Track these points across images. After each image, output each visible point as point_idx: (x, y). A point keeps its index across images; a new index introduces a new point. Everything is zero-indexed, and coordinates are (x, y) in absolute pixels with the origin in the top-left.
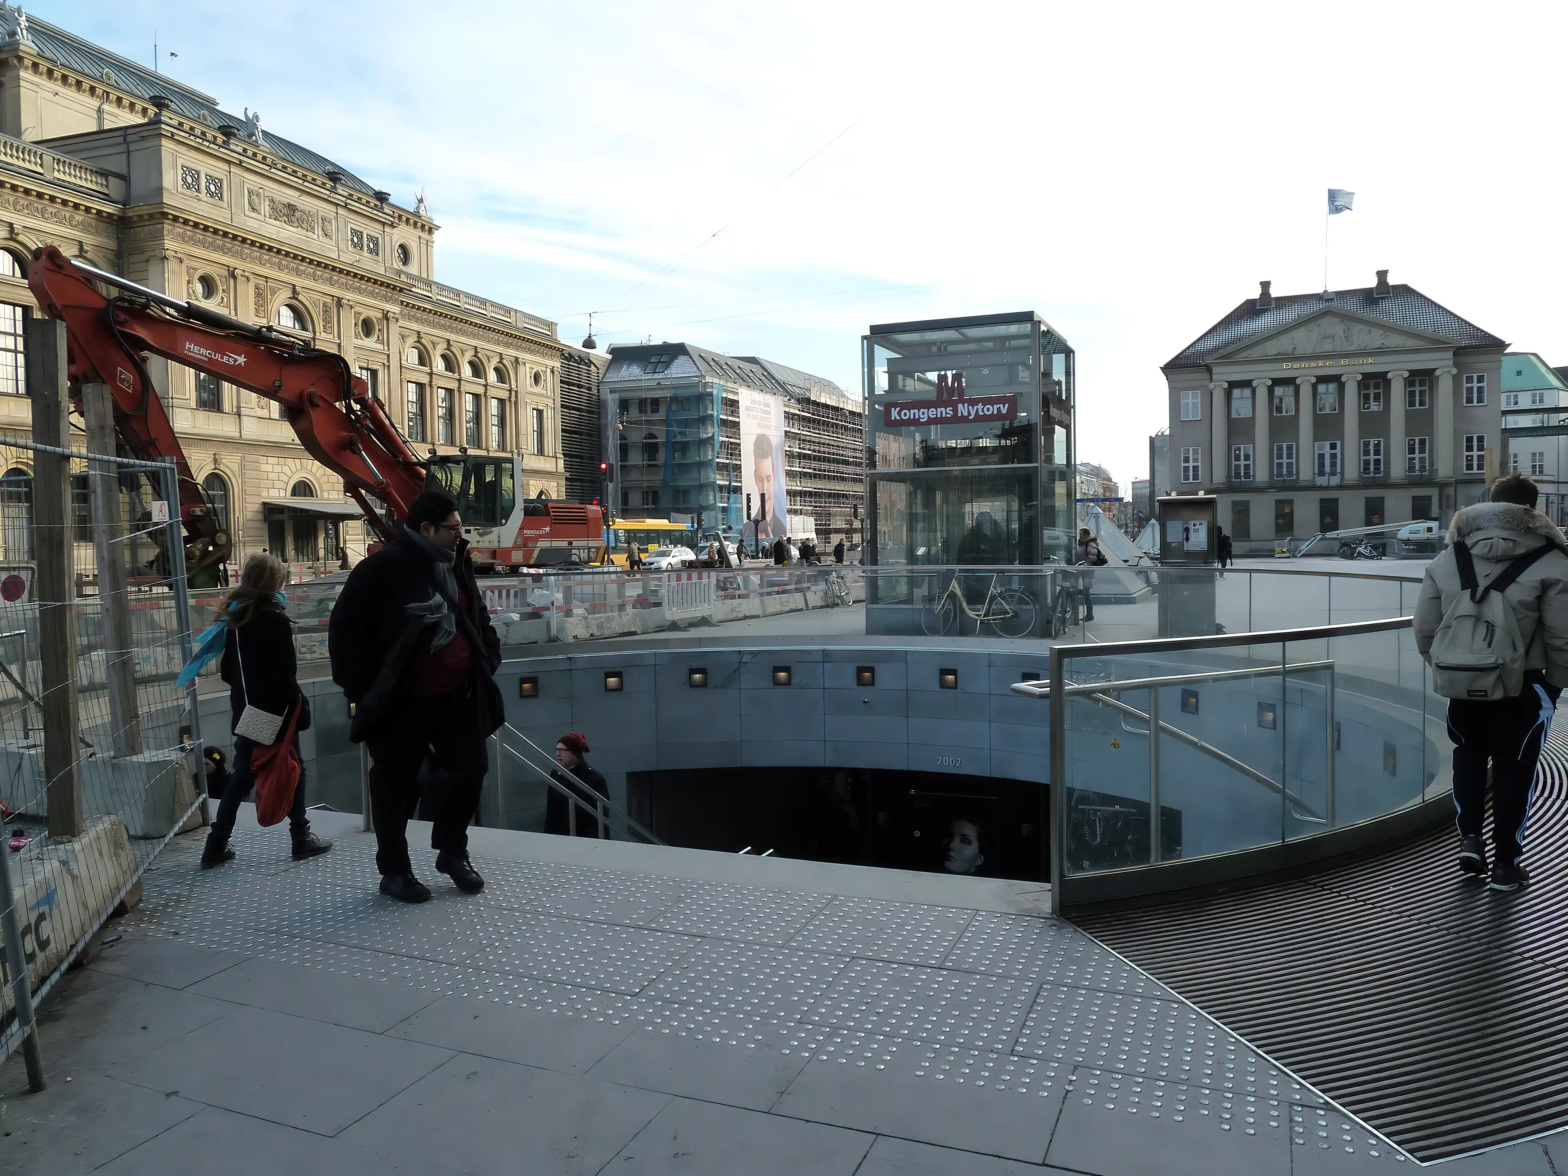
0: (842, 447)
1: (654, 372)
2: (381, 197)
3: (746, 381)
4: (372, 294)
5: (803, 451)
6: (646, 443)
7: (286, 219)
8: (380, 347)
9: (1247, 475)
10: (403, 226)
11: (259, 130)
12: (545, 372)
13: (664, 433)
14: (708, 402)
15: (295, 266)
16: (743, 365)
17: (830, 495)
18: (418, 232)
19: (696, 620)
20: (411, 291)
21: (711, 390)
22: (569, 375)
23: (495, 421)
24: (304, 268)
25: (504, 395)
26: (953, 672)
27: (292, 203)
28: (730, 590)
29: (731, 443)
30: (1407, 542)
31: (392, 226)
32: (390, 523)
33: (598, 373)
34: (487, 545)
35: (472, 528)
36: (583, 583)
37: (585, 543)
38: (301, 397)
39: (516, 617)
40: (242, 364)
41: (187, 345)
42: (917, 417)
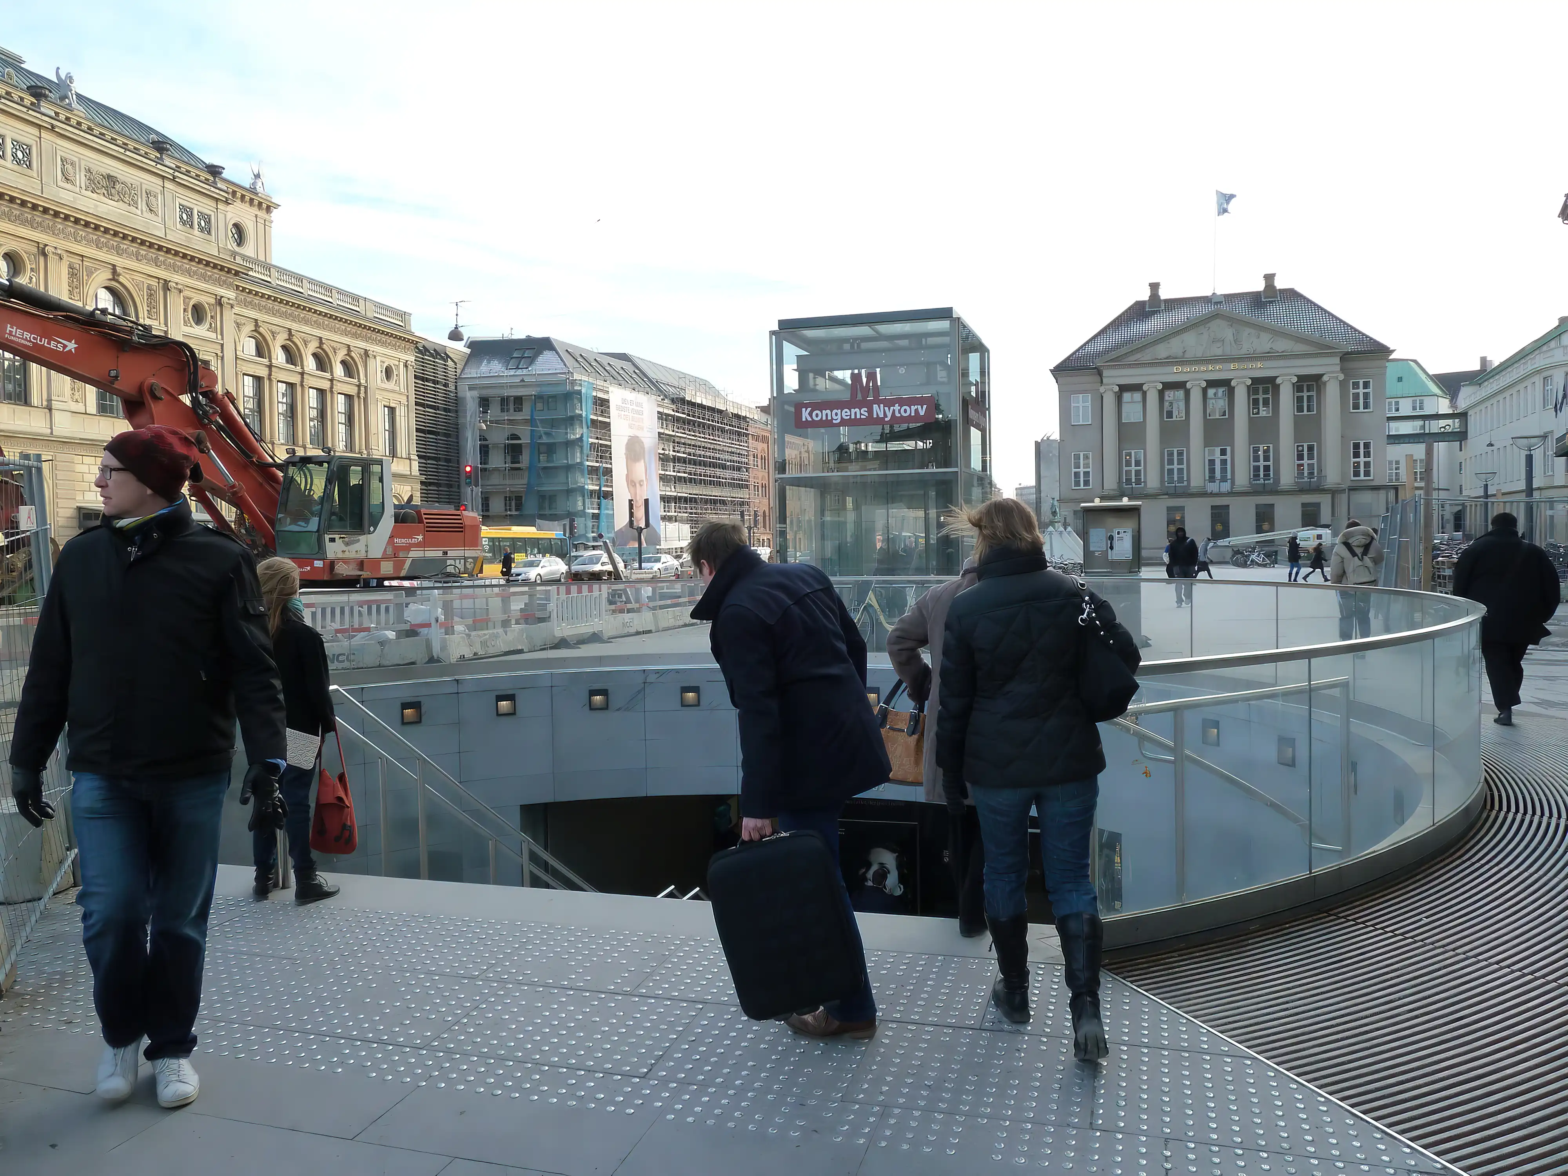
0: (719, 450)
1: (517, 368)
2: (214, 171)
3: (619, 379)
4: (204, 278)
5: (678, 454)
6: (508, 444)
7: (105, 192)
8: (213, 335)
9: (1138, 482)
10: (238, 203)
11: (73, 92)
12: (398, 366)
13: (529, 433)
14: (576, 401)
15: (115, 244)
16: (614, 361)
17: (706, 501)
18: (254, 210)
19: (586, 637)
20: (247, 275)
21: (579, 388)
22: (423, 370)
23: (342, 418)
24: (125, 247)
25: (352, 391)
26: (876, 690)
27: (112, 174)
28: (619, 604)
29: (602, 445)
31: (227, 202)
32: (243, 531)
33: (456, 368)
34: (353, 555)
35: (337, 537)
36: (463, 597)
37: (461, 553)
38: (140, 389)
39: (392, 635)
40: (73, 350)
41: (9, 329)
42: (830, 418)
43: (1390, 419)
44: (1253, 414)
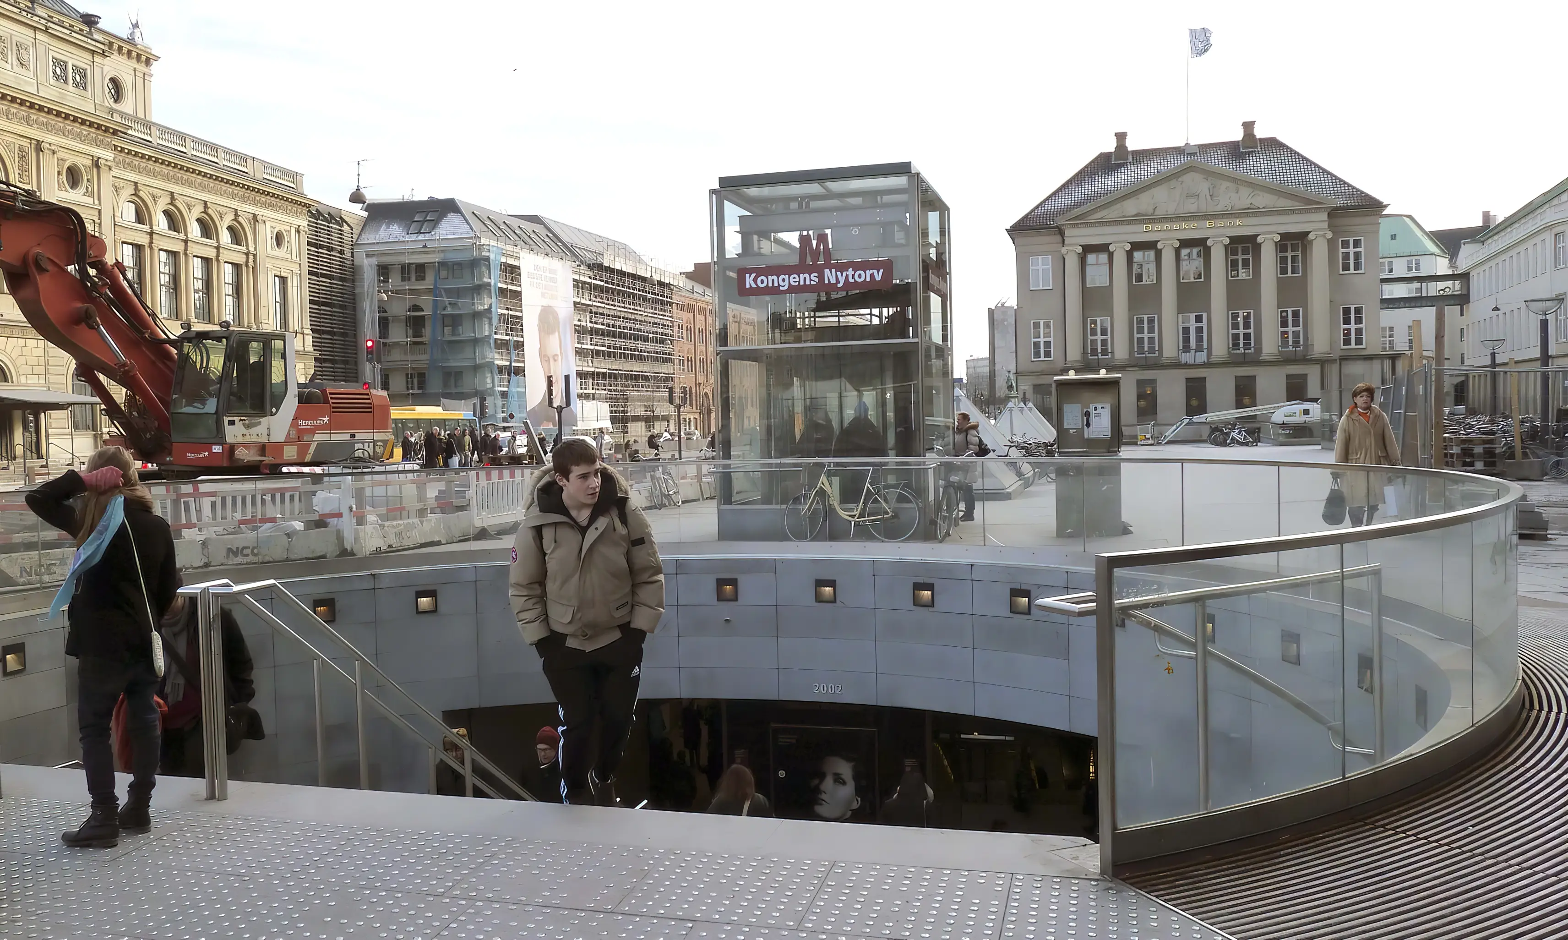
0: (640, 321)
1: (419, 233)
2: (90, 20)
3: (530, 243)
4: (80, 138)
5: (596, 326)
6: (410, 317)
8: (90, 201)
9: (1105, 352)
10: (115, 56)
12: (290, 232)
13: (431, 303)
14: (484, 269)
16: (525, 224)
17: (627, 377)
18: (133, 63)
19: (505, 526)
20: (126, 134)
21: (488, 254)
22: (317, 236)
23: (229, 290)
25: (240, 259)
26: (832, 583)
29: (512, 316)
30: (1283, 426)
31: (103, 55)
32: (135, 413)
33: (352, 234)
34: (254, 439)
35: (236, 419)
36: (374, 484)
37: (370, 436)
38: (24, 260)
39: (299, 526)
42: (776, 284)
43: (1384, 281)
44: (1232, 277)
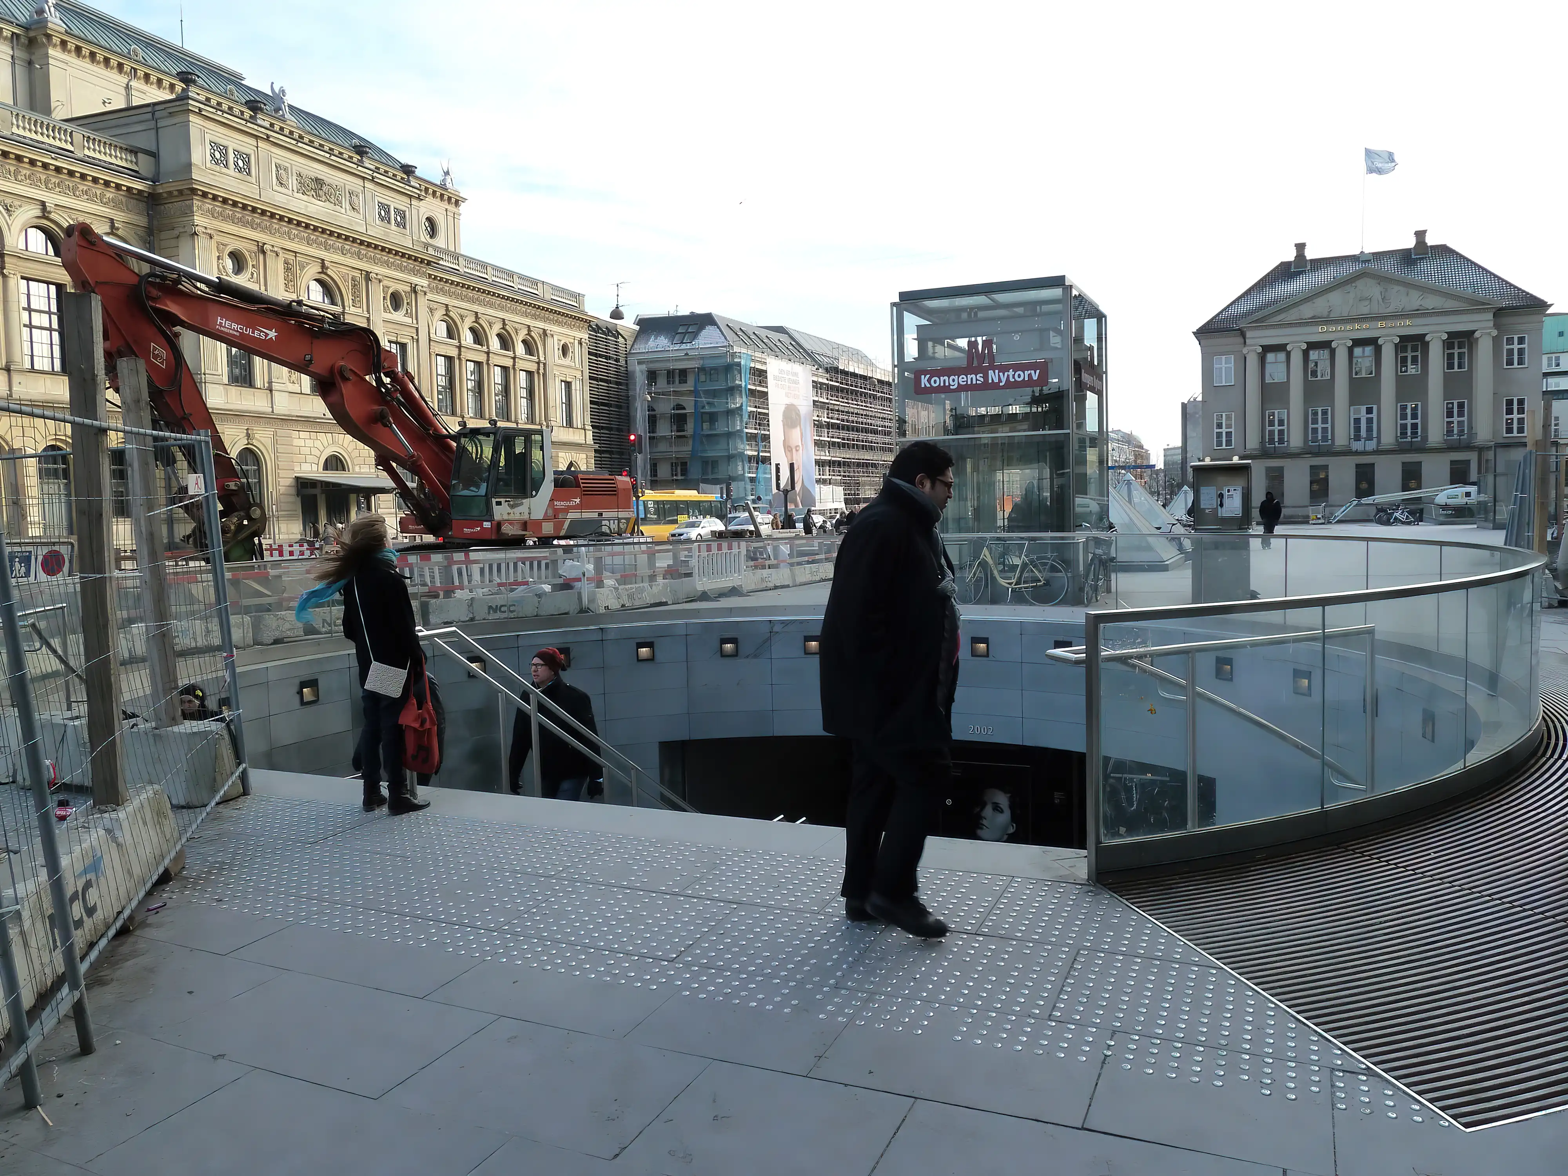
0: (871, 416)
1: (681, 343)
2: (408, 170)
3: (775, 350)
4: (401, 269)
5: (832, 421)
6: (674, 414)
7: (314, 194)
8: (409, 320)
9: (1281, 441)
10: (430, 198)
11: (286, 104)
12: (573, 343)
13: (693, 403)
14: (736, 372)
15: (323, 240)
16: (772, 334)
17: (858, 465)
18: (445, 205)
19: (726, 591)
20: (438, 264)
21: (739, 360)
22: (596, 347)
23: (524, 393)
24: (332, 242)
25: (533, 367)
27: (319, 177)
28: (760, 560)
29: (760, 413)
30: (1445, 507)
31: (419, 198)
32: (422, 496)
33: (626, 344)
34: (517, 517)
35: (503, 500)
36: (613, 555)
37: (615, 514)
38: (331, 370)
39: (548, 588)
40: (274, 338)
41: (219, 321)
42: (947, 384)
43: (1546, 375)
44: (1401, 372)
